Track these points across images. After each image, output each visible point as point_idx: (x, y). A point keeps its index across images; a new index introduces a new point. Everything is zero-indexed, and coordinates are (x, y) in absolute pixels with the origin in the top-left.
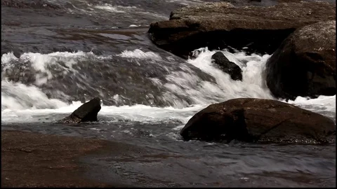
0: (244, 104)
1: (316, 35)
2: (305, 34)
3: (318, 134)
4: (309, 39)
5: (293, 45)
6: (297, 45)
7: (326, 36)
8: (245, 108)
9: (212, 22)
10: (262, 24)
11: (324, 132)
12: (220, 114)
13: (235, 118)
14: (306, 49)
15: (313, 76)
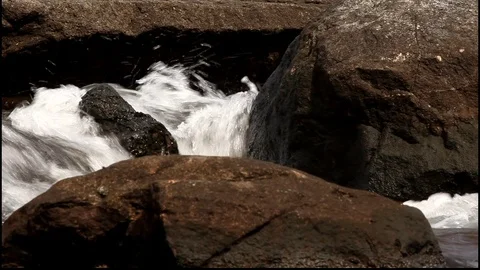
0: (158, 171)
1: (387, 17)
2: (354, 16)
3: (380, 250)
4: (365, 31)
5: (317, 50)
6: (332, 48)
7: (415, 18)
8: (161, 183)
9: (82, 8)
10: (235, 14)
11: (398, 244)
12: (86, 205)
13: (134, 216)
14: (358, 61)
15: (381, 138)
